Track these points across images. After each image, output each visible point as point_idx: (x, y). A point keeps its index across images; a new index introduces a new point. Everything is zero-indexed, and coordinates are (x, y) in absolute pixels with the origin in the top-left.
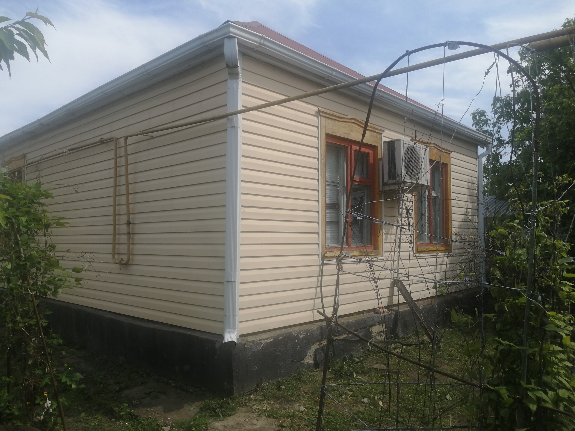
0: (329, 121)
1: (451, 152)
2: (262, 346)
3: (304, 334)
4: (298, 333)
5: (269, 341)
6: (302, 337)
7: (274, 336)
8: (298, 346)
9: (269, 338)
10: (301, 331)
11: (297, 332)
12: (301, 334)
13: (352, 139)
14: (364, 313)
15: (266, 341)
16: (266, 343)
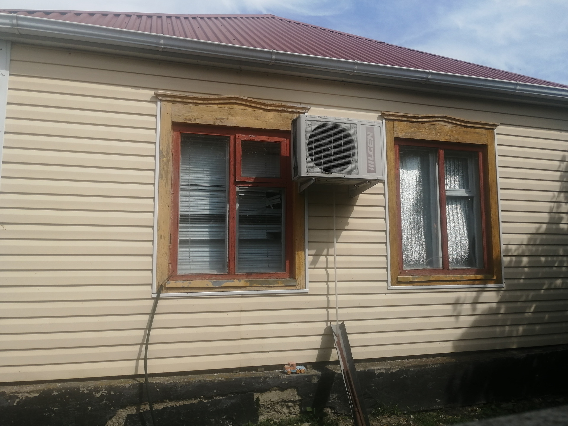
0: (180, 106)
1: (496, 126)
2: (17, 400)
3: (103, 391)
4: (91, 389)
5: (32, 395)
6: (98, 395)
7: (41, 390)
8: (90, 408)
9: (33, 392)
10: (98, 388)
11: (89, 388)
12: (98, 392)
13: (234, 125)
14: (259, 370)
15: (27, 395)
16: (27, 397)
